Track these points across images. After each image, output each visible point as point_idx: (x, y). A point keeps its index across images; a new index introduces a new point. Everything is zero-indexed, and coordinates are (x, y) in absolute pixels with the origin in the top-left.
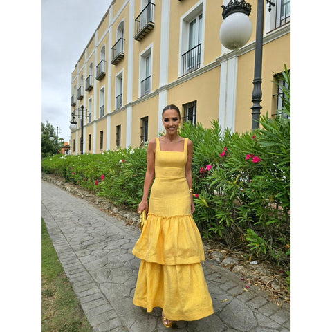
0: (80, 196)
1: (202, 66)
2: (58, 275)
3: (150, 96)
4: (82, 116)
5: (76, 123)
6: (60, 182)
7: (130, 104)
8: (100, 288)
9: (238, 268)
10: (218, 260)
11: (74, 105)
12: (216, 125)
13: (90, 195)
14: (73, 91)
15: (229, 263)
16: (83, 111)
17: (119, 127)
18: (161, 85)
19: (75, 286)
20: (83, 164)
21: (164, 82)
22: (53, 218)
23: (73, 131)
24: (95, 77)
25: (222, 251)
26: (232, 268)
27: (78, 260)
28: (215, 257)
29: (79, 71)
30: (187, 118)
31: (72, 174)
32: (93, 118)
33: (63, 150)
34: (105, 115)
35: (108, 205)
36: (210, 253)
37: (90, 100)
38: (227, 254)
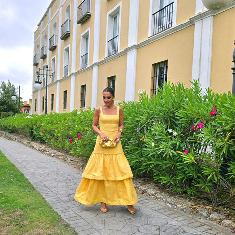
0: (50, 155)
1: (174, 25)
2: (59, 221)
3: (118, 55)
4: (47, 75)
5: (40, 83)
6: (25, 141)
7: (96, 64)
8: (100, 233)
9: (227, 222)
10: (206, 215)
11: (36, 64)
12: (196, 84)
13: (60, 154)
14: (35, 51)
15: (217, 217)
16: (47, 70)
17: (83, 87)
18: (130, 44)
19: (77, 230)
20: (53, 123)
21: (132, 41)
22: (33, 174)
23: (35, 91)
24: (60, 36)
25: (207, 207)
26: (220, 222)
27: (70, 210)
28: (201, 212)
29: (42, 31)
30: (157, 77)
31: (40, 133)
32: (56, 78)
33: (23, 109)
34: (69, 75)
35: (81, 163)
36: (195, 208)
37: (54, 60)
38: (212, 210)
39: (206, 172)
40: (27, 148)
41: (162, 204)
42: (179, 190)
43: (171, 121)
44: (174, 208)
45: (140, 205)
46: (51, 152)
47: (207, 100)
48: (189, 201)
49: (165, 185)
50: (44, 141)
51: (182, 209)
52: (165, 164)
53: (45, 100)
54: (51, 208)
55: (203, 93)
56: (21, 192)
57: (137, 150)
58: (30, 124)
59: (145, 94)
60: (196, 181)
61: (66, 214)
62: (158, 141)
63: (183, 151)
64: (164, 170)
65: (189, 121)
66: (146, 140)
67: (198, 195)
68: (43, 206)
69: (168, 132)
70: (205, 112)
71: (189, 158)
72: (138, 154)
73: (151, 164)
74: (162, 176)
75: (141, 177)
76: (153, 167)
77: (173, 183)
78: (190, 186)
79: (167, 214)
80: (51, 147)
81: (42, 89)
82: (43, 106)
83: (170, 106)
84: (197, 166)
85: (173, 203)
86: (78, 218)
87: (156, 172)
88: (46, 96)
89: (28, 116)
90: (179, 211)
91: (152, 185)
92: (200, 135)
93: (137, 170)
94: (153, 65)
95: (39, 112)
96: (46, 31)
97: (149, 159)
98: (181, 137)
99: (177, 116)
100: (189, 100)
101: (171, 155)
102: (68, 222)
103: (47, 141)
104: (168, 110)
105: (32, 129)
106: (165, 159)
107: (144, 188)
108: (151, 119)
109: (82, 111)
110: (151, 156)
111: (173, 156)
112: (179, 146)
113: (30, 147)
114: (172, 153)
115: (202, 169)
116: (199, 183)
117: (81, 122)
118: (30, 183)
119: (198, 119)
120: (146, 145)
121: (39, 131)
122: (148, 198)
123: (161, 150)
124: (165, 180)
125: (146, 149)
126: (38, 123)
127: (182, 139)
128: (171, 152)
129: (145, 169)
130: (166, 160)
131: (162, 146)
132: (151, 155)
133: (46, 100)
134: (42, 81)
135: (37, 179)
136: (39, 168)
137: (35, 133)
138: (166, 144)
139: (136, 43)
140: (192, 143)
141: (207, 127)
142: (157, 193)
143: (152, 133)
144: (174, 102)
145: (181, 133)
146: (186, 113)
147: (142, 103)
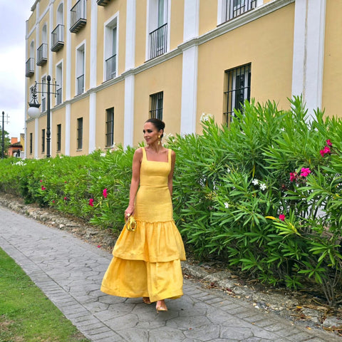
0: (57, 226)
1: (260, 4)
2: (73, 336)
3: (167, 56)
4: (49, 93)
5: (38, 106)
6: (15, 204)
7: (131, 72)
10: (316, 321)
11: (30, 75)
12: (297, 103)
14: (28, 52)
15: (334, 324)
16: (49, 84)
17: (110, 112)
18: (187, 39)
20: (60, 174)
21: (191, 33)
22: (28, 258)
23: (30, 120)
24: (68, 27)
25: (319, 308)
27: (92, 317)
28: (309, 316)
29: (38, 18)
30: (234, 93)
31: (40, 190)
32: (65, 98)
33: (10, 151)
34: (85, 92)
35: (109, 238)
36: (299, 310)
37: (60, 67)
38: (328, 313)
39: (316, 249)
40: (19, 215)
41: (245, 303)
42: (272, 281)
43: (256, 166)
44: (264, 310)
45: (208, 306)
46: (57, 221)
47: (316, 129)
48: (290, 298)
49: (249, 272)
50: (47, 203)
51: (277, 313)
52: (248, 238)
53: (46, 134)
54: (60, 314)
55: (310, 118)
56: (11, 288)
57: (201, 215)
58: (22, 175)
59: (212, 121)
60: (299, 265)
61: (86, 323)
62: (236, 200)
63: (277, 216)
64: (245, 248)
65: (286, 165)
66: (216, 199)
67: (304, 288)
68: (46, 311)
69: (252, 184)
70: (313, 150)
71: (286, 227)
72: (202, 221)
73: (224, 238)
74: (244, 257)
75: (208, 261)
76: (228, 244)
77: (261, 269)
78: (291, 273)
79: (252, 320)
80: (59, 213)
81: (41, 115)
82: (43, 145)
83: (255, 141)
84: (301, 239)
85: (262, 302)
86: (105, 329)
87: (233, 252)
88: (49, 128)
89: (19, 163)
90: (272, 315)
91: (227, 273)
92: (306, 189)
93: (201, 249)
94: (226, 72)
95: (38, 155)
96: (45, 19)
97: (222, 231)
98: (274, 192)
99: (267, 157)
100: (286, 131)
101: (258, 222)
102: (89, 337)
103: (51, 204)
104: (250, 148)
105: (26, 184)
106: (247, 228)
107: (213, 278)
108: (223, 164)
109: (108, 153)
110: (225, 224)
111: (261, 224)
112: (271, 207)
113: (24, 213)
114: (260, 219)
115: (309, 245)
116: (305, 269)
117: (108, 171)
118: (25, 274)
119: (301, 162)
120: (215, 207)
121: (38, 186)
122: (221, 294)
123: (241, 215)
124: (247, 264)
125: (215, 214)
126: (36, 173)
127: (276, 196)
128: (257, 218)
129: (215, 247)
130: (249, 231)
131: (243, 208)
132: (223, 222)
133: (49, 135)
134: (41, 103)
135: (35, 267)
136: (39, 249)
137: (31, 190)
138: (249, 204)
139: (196, 35)
140: (292, 203)
141: (316, 175)
142: (235, 286)
143: (226, 186)
144: (262, 133)
145: (274, 185)
146: (281, 153)
147: (207, 137)
